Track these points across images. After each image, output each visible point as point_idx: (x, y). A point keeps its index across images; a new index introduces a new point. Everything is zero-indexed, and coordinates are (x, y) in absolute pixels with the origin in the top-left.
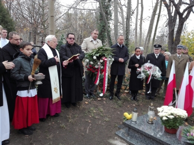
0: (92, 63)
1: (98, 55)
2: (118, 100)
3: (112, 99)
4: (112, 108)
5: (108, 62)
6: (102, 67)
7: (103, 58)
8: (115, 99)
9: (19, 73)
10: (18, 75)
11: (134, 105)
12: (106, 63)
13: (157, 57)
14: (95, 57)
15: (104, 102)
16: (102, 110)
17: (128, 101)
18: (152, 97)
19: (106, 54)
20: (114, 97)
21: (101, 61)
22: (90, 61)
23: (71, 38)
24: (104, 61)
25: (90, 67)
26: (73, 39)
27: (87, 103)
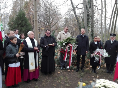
0: (62, 47)
1: (66, 43)
2: (81, 72)
3: (78, 71)
4: (76, 77)
5: (73, 47)
6: (69, 50)
7: (70, 44)
8: (80, 71)
9: (11, 54)
10: (10, 55)
11: (93, 76)
12: (71, 48)
13: (112, 43)
14: (64, 44)
15: (72, 73)
16: (68, 78)
17: (89, 73)
18: (110, 72)
19: (71, 42)
20: (80, 70)
21: (68, 46)
22: (61, 46)
23: (48, 33)
24: (70, 46)
25: (62, 50)
26: (49, 33)
27: (59, 73)
